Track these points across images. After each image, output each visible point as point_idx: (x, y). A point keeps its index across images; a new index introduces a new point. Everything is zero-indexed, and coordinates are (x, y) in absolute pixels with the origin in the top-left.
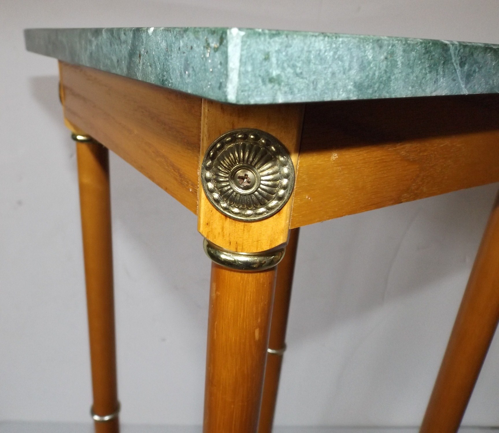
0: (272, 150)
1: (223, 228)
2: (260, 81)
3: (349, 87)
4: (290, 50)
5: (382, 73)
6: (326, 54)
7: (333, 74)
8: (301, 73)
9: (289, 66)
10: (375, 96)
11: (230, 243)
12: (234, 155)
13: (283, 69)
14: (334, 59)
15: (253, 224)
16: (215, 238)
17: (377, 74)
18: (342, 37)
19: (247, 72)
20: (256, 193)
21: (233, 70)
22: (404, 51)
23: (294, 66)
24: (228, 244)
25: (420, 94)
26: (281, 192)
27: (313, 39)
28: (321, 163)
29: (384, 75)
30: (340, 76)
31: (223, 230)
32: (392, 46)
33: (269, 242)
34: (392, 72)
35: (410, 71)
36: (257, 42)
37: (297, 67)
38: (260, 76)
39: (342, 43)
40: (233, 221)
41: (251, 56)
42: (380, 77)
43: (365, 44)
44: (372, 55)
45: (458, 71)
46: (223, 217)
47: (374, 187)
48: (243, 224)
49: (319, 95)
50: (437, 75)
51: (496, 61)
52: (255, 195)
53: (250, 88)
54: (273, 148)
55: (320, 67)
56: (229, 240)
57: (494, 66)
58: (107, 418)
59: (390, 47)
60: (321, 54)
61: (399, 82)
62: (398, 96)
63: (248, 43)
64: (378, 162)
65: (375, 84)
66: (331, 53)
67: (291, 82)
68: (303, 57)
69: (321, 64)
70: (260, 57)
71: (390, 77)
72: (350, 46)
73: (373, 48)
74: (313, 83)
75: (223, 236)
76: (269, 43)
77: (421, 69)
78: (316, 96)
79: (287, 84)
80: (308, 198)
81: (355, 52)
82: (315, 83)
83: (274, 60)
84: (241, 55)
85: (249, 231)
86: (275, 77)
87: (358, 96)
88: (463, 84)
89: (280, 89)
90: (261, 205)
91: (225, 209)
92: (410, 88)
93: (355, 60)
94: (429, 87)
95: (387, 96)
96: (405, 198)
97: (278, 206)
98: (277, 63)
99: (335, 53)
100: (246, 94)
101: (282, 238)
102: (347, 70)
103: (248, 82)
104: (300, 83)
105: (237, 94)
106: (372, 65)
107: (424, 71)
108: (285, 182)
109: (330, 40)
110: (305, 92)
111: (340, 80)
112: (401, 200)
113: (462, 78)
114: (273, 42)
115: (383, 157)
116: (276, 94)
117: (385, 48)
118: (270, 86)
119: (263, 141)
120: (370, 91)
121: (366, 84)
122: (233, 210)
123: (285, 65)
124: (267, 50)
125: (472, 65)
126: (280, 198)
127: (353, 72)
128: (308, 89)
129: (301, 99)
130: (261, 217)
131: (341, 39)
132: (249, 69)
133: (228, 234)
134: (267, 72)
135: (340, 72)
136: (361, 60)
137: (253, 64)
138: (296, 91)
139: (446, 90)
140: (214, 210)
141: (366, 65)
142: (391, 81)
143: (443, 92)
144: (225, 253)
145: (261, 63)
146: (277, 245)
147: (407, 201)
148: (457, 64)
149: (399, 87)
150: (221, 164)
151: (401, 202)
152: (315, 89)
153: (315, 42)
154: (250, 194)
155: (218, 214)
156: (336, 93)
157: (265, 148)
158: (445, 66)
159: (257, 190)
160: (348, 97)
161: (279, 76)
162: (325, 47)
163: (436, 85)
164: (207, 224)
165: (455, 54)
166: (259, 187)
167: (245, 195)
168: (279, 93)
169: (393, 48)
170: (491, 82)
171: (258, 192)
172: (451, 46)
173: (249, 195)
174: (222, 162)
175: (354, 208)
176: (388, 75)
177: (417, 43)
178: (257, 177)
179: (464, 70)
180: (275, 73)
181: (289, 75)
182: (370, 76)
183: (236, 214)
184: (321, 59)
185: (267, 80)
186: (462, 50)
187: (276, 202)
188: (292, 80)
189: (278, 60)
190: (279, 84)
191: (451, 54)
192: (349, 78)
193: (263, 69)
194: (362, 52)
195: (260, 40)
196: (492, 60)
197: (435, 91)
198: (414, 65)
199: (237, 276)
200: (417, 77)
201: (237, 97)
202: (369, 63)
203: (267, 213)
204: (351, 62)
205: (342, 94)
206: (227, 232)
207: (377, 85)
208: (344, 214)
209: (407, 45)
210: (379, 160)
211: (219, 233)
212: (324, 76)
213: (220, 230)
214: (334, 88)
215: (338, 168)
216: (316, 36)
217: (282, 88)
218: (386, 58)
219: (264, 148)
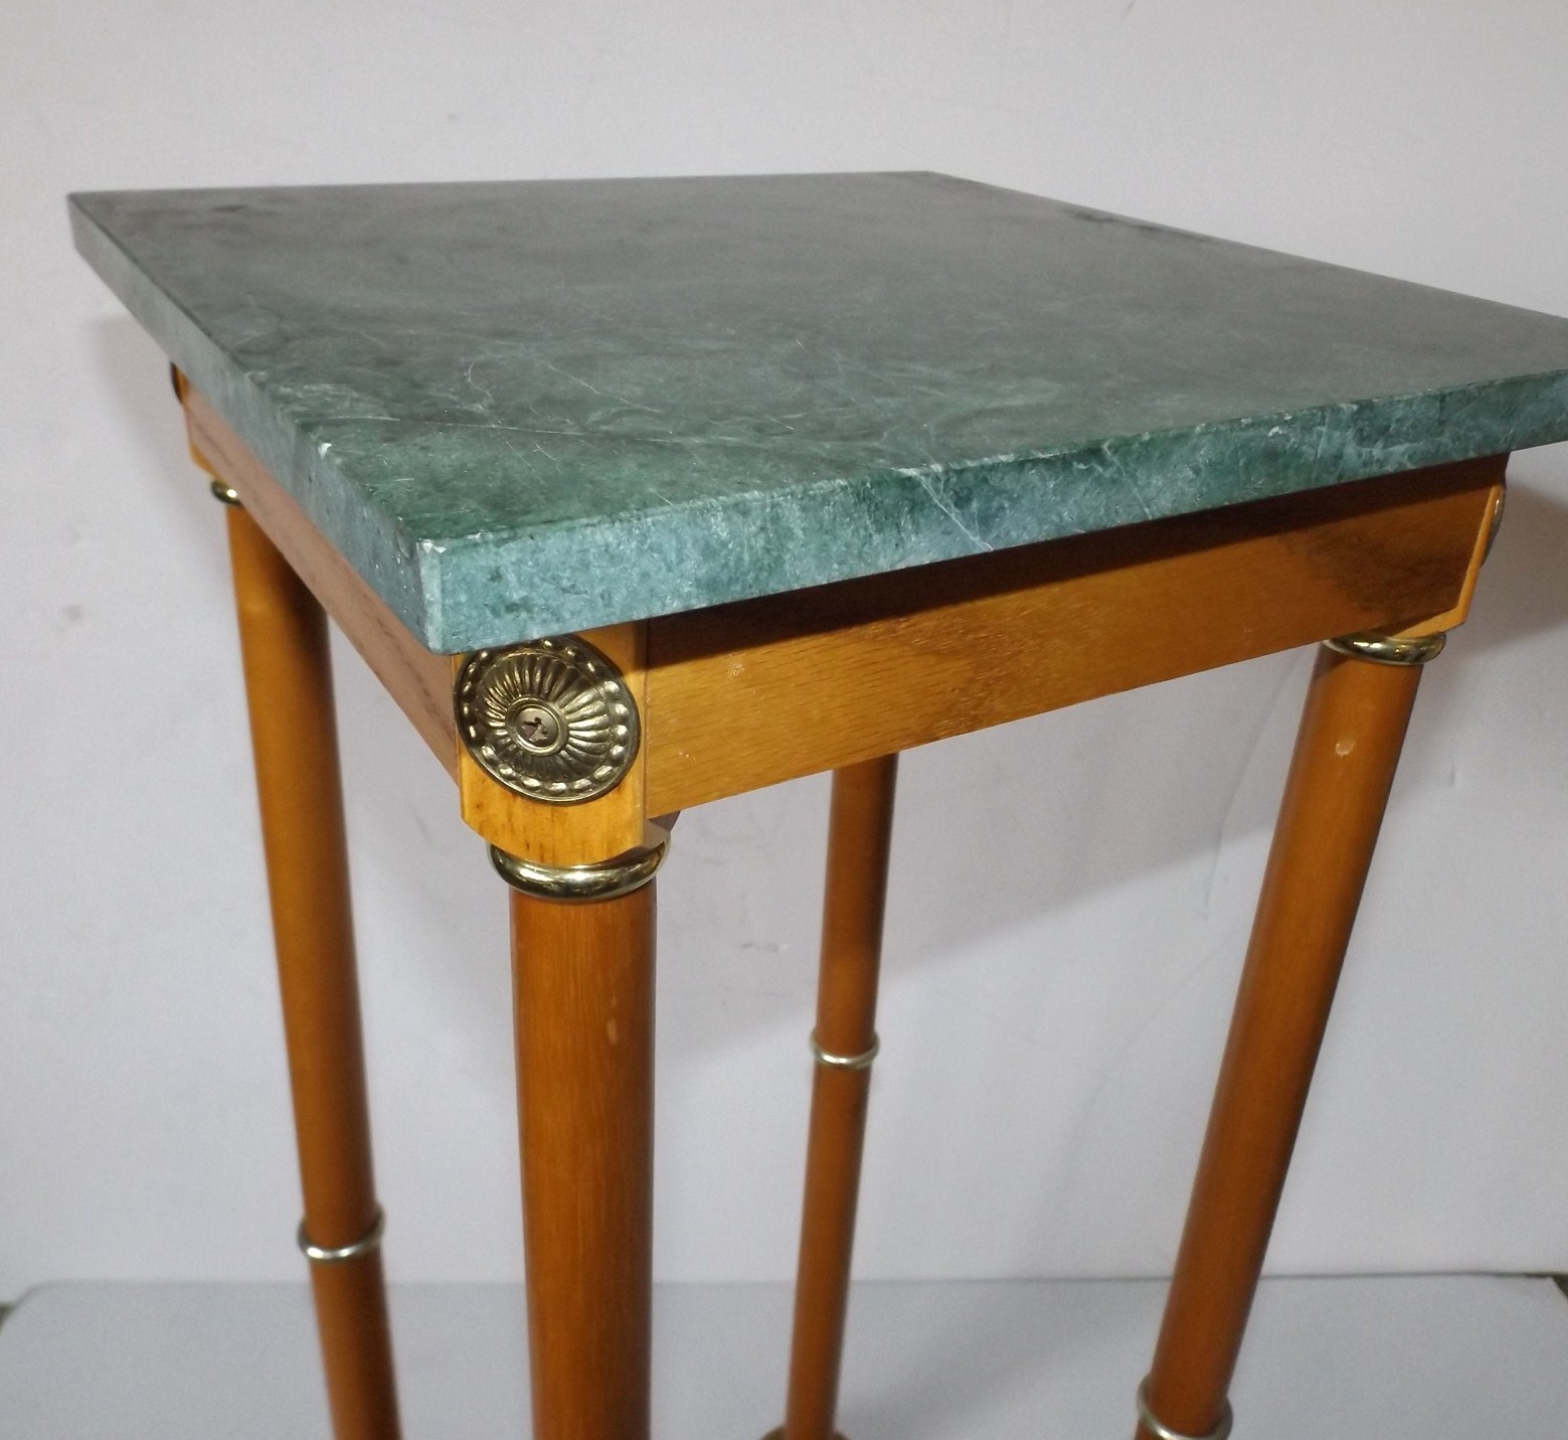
0: (589, 671)
1: (510, 816)
2: (488, 613)
3: (686, 590)
4: (542, 557)
5: (759, 553)
6: (621, 548)
7: (645, 576)
8: (573, 586)
9: (543, 580)
10: (752, 594)
11: (528, 846)
12: (512, 677)
13: (532, 586)
14: (640, 552)
15: (570, 810)
16: (497, 835)
17: (746, 557)
18: (652, 515)
19: (459, 604)
20: (563, 753)
21: (431, 603)
22: (803, 509)
23: (555, 579)
24: (524, 848)
25: (863, 571)
26: (617, 750)
27: (589, 531)
28: (703, 686)
29: (766, 556)
30: (660, 576)
31: (510, 821)
32: (772, 508)
33: (605, 846)
34: (782, 547)
35: (827, 538)
36: (472, 558)
37: (562, 578)
38: (486, 605)
39: (654, 524)
40: (530, 803)
41: (464, 579)
42: (755, 562)
43: (707, 516)
44: (727, 530)
45: (952, 515)
46: (509, 794)
47: (852, 717)
48: (549, 808)
49: (618, 612)
50: (899, 532)
51: (1057, 478)
52: (562, 757)
53: (468, 626)
54: (590, 665)
55: (612, 570)
56: (526, 840)
57: (1055, 490)
58: (345, 1252)
59: (768, 510)
60: (611, 549)
61: (805, 562)
62: (809, 584)
63: (454, 562)
64: (853, 666)
65: (746, 574)
66: (633, 545)
67: (554, 604)
68: (573, 560)
69: (614, 565)
70: (482, 578)
71: (779, 557)
72: (673, 526)
73: (728, 519)
74: (602, 597)
75: (513, 831)
76: (496, 554)
77: (856, 531)
78: (612, 617)
79: (547, 608)
80: (685, 754)
81: (687, 533)
82: (606, 596)
83: (511, 577)
84: (443, 582)
85: (562, 824)
86: (518, 602)
87: (710, 600)
88: (975, 536)
89: (532, 618)
90: (579, 774)
91: (509, 778)
92: (836, 566)
93: (689, 545)
94: (885, 557)
95: (782, 589)
96: (945, 730)
97: (612, 777)
98: (519, 580)
99: (642, 543)
100: (462, 637)
101: (629, 838)
102: (675, 563)
103: (462, 618)
104: (571, 603)
105: (444, 639)
106: (730, 546)
107: (862, 533)
108: (622, 730)
109: (626, 525)
110: (587, 613)
111: (662, 582)
112: (935, 733)
113: (967, 527)
114: (506, 550)
115: (865, 656)
116: (525, 627)
117: (755, 514)
118: (509, 617)
119: (570, 653)
120: (738, 588)
121: (725, 578)
122: (526, 782)
123: (537, 580)
124: (493, 564)
125: (989, 500)
126: (616, 762)
127: (689, 565)
128: (593, 609)
129: (581, 625)
130: (582, 796)
131: (649, 520)
132: (463, 598)
133: (521, 828)
134: (501, 597)
135: (660, 569)
136: (702, 543)
137: (469, 590)
138: (567, 615)
139: (931, 554)
140: (489, 781)
141: (717, 547)
142: (784, 562)
143: (925, 559)
144: (527, 866)
145: (485, 586)
146: (622, 852)
147: (951, 734)
148: (947, 506)
149: (807, 568)
150: (489, 692)
151: (937, 739)
152: (608, 605)
153: (593, 533)
154: (551, 755)
155: (497, 788)
156: (659, 604)
157: (576, 666)
158: (916, 515)
159: (563, 747)
160: (685, 607)
161: (525, 600)
162: (617, 537)
163: (901, 550)
164: (478, 806)
165: (937, 490)
166: (567, 742)
167: (542, 756)
168: (530, 624)
169: (774, 510)
170: (1055, 518)
171: (568, 750)
172: (923, 478)
173: (549, 756)
174: (491, 690)
175: (806, 762)
176: (775, 554)
177: (833, 491)
178: (561, 723)
179: (972, 511)
180: (516, 596)
181: (546, 594)
182: (732, 563)
183: (533, 789)
184: (612, 557)
185: (503, 609)
186: (954, 479)
187: (609, 768)
188: (555, 600)
189: (519, 576)
190: (529, 610)
191: (926, 492)
192: (682, 576)
193: (491, 593)
194: (703, 529)
195: (478, 552)
196: (1043, 479)
197: (900, 561)
198: (834, 527)
199: (555, 911)
200: (847, 545)
201: (443, 645)
202: (724, 544)
203: (594, 789)
204: (679, 551)
205: (672, 603)
206: (519, 823)
207: (752, 575)
208: (782, 777)
209: (807, 499)
210: (854, 662)
211: (503, 826)
212: (624, 582)
213: (505, 820)
214: (652, 596)
215: (750, 690)
216: (593, 525)
217: (535, 616)
218: (763, 529)
219: (574, 667)
